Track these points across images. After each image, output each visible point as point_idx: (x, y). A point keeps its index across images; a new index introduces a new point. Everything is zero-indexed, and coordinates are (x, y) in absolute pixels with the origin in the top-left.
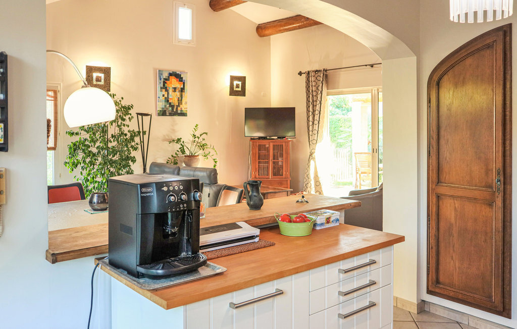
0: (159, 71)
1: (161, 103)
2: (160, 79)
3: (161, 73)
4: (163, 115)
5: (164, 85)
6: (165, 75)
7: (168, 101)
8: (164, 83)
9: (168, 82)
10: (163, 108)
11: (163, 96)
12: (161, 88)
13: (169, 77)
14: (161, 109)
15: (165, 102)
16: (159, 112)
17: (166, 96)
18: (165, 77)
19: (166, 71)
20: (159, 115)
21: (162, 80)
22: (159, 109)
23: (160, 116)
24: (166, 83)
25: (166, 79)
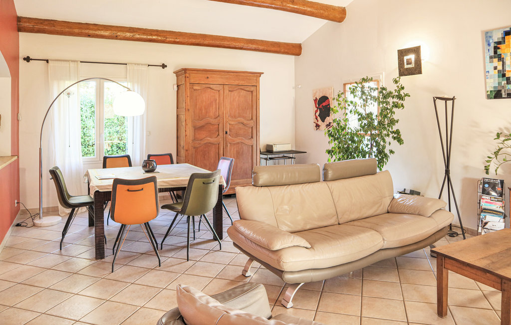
0: (487, 33)
1: (492, 80)
2: (489, 45)
3: (489, 34)
4: (495, 97)
5: (495, 52)
6: (497, 36)
7: (504, 75)
8: (496, 48)
9: (502, 46)
10: (494, 87)
11: (495, 68)
12: (491, 57)
13: (503, 38)
14: (493, 89)
15: (499, 77)
16: (489, 93)
17: (500, 68)
18: (496, 41)
19: (499, 29)
20: (489, 97)
21: (492, 45)
22: (489, 89)
23: (491, 98)
24: (499, 48)
25: (499, 43)
